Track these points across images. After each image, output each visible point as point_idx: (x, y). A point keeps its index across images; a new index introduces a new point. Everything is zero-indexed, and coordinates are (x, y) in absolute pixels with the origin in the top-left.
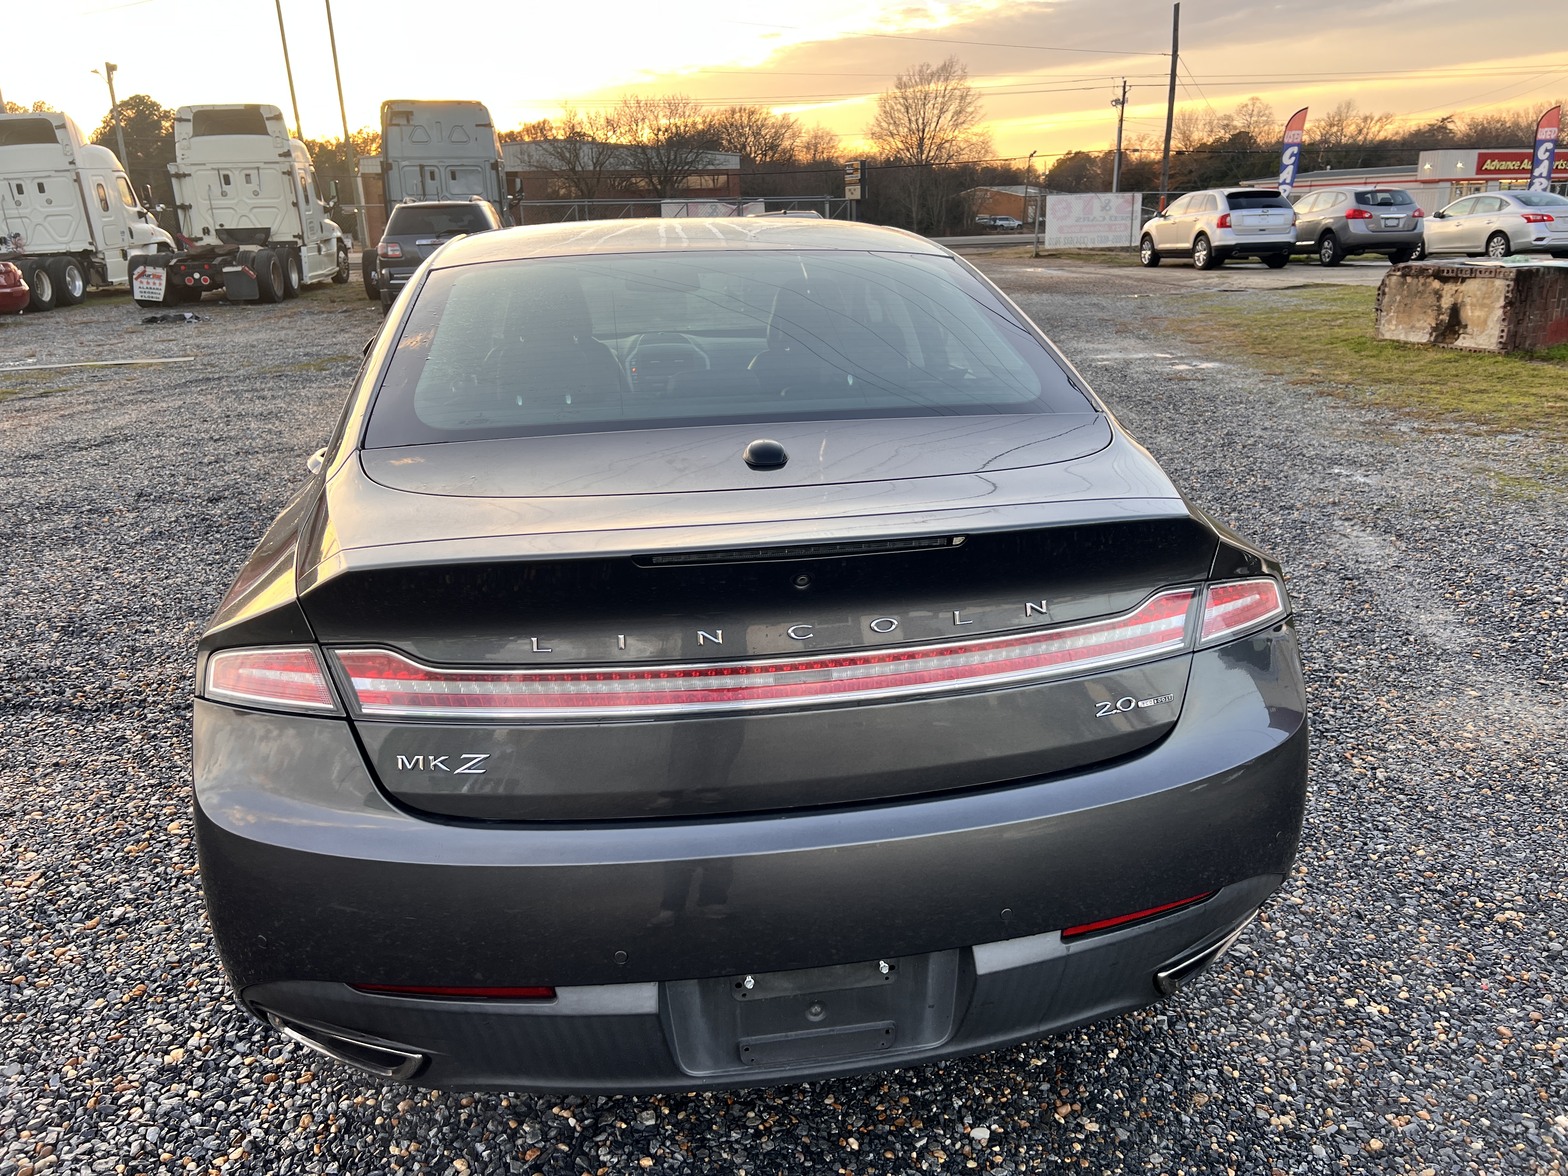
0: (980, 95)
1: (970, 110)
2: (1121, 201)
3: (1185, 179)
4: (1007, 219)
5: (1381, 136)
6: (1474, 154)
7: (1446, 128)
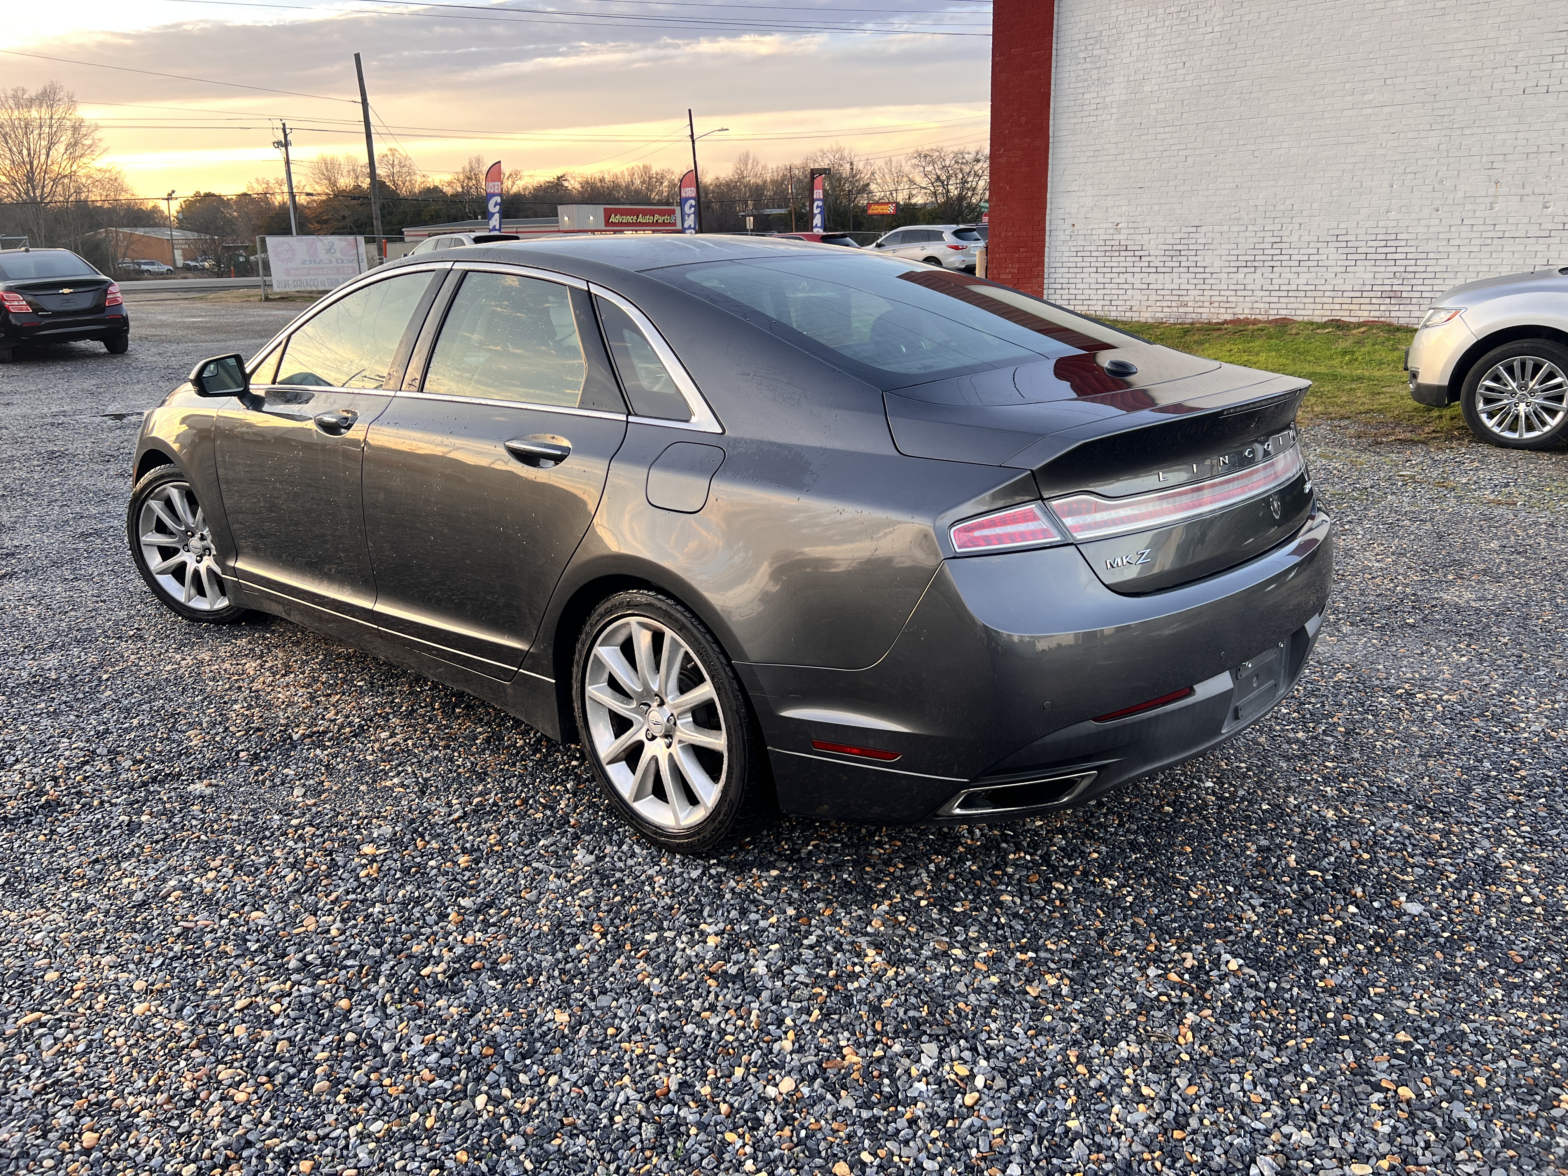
0: (97, 128)
1: (88, 142)
2: (344, 244)
3: (341, 224)
4: (153, 264)
5: (515, 190)
6: (601, 208)
7: (562, 185)
